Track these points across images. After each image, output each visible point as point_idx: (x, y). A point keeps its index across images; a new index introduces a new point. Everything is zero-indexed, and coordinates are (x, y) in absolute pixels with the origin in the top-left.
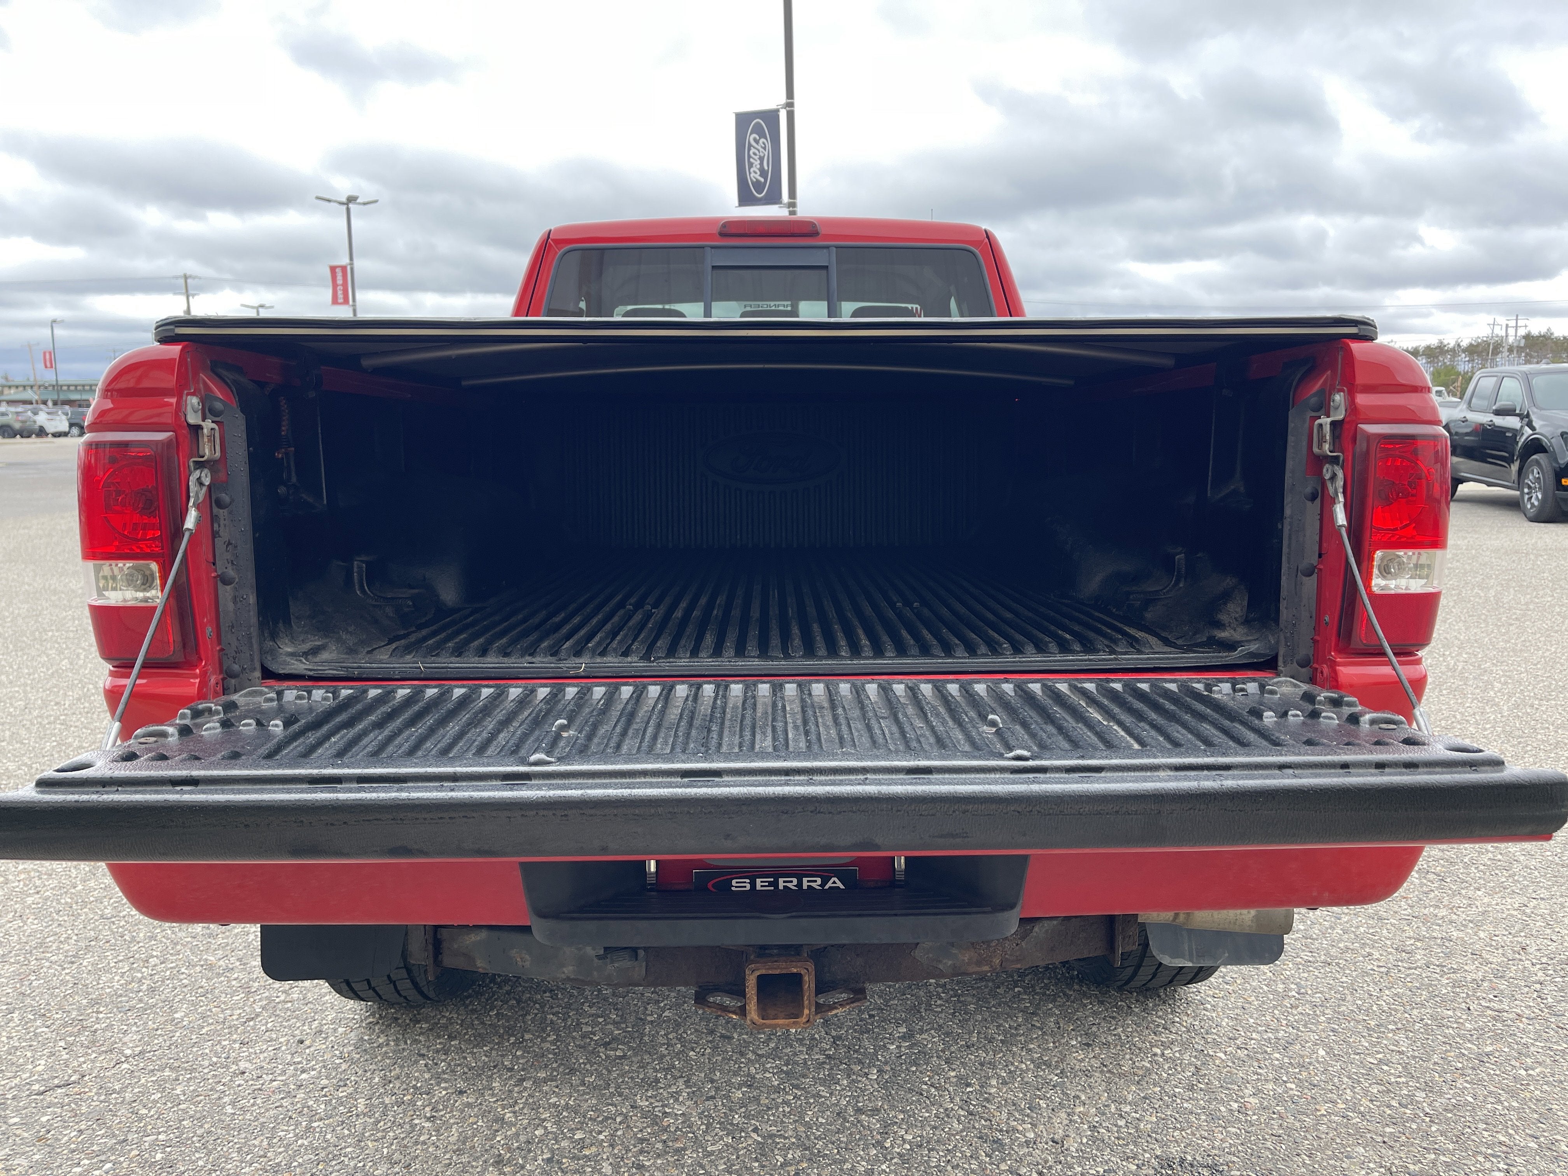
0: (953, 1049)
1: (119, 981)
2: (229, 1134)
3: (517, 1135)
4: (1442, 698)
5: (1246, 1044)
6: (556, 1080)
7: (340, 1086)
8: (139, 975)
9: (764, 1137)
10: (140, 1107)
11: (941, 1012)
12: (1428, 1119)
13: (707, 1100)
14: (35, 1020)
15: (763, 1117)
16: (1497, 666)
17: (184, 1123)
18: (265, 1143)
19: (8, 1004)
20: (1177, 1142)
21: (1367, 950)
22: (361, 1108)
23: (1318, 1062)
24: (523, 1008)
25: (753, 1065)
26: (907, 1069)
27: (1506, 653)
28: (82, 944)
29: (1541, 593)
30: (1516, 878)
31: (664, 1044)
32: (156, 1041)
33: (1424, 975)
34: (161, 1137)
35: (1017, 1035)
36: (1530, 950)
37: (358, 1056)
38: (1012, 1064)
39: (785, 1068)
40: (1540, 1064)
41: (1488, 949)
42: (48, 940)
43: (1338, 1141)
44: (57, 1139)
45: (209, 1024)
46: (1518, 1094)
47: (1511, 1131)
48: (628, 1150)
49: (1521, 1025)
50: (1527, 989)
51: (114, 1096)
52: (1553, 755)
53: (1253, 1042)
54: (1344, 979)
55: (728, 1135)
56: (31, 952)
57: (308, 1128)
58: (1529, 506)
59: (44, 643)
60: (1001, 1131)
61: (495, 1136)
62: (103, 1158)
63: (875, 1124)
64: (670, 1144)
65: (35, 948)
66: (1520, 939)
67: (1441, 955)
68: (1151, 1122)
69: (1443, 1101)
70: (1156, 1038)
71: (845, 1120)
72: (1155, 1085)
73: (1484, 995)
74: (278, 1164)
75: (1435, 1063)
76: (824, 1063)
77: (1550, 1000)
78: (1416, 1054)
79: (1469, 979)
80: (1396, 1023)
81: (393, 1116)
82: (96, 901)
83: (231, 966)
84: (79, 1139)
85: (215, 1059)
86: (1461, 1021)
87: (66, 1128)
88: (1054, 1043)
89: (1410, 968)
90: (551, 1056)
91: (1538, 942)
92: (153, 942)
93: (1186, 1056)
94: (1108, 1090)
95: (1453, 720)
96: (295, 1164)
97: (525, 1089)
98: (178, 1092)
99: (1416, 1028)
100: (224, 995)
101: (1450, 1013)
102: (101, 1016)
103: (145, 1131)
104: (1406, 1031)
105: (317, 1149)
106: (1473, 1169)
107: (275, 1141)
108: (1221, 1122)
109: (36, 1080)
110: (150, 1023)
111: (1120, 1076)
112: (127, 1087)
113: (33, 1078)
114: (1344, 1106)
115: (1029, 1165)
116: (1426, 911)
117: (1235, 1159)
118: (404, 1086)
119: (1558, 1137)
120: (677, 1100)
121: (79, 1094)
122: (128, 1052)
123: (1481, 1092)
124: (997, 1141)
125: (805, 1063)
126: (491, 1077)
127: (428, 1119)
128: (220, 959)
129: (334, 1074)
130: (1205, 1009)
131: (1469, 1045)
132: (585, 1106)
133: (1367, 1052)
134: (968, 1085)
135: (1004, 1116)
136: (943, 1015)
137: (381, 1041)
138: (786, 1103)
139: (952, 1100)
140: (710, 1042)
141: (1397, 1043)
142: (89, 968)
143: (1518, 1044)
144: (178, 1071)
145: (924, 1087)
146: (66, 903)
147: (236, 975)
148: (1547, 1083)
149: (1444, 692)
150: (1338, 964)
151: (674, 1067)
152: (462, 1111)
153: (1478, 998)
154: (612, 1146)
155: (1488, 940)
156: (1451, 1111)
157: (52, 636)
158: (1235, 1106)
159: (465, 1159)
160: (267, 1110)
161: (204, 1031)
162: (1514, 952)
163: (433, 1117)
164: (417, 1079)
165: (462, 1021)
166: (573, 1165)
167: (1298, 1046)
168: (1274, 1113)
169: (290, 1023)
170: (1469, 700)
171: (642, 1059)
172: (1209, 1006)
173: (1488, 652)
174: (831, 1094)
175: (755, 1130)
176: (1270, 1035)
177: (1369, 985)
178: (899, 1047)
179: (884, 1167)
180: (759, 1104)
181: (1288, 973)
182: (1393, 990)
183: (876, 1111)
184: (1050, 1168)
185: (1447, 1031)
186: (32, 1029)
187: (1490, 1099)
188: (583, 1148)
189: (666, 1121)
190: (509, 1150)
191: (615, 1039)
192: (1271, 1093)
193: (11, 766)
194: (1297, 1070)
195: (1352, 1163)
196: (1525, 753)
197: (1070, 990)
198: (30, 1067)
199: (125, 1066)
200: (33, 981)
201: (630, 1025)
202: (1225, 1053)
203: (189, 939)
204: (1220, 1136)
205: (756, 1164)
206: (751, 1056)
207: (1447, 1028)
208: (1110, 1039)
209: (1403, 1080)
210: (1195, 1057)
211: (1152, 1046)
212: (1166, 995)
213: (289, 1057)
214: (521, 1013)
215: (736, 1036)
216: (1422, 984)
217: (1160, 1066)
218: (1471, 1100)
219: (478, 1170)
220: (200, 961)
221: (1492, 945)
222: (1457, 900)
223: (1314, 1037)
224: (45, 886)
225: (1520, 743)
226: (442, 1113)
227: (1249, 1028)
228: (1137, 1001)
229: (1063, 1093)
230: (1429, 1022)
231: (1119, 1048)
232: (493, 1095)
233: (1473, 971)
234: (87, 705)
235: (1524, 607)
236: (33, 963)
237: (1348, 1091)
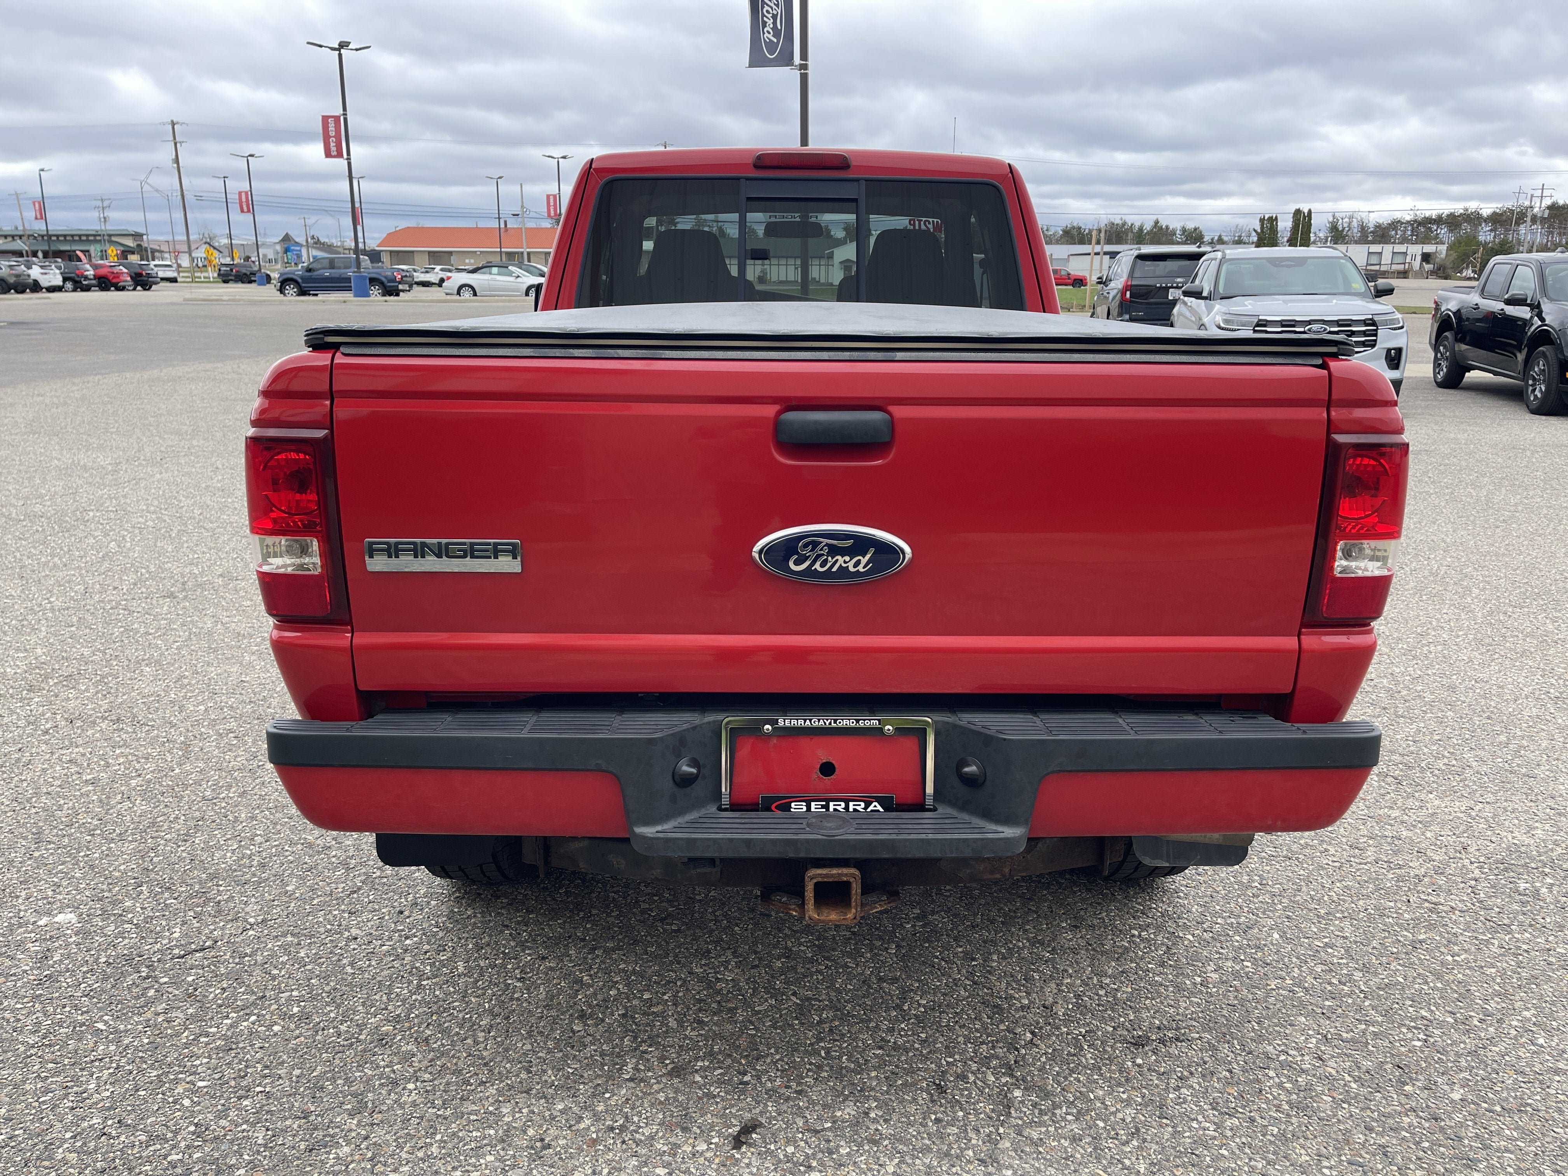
0: (960, 928)
1: (231, 858)
2: (353, 991)
3: (595, 994)
4: (1421, 604)
5: (1212, 928)
6: (622, 950)
7: (440, 951)
8: (249, 852)
9: (801, 1000)
10: (272, 968)
11: (950, 896)
12: (1362, 996)
13: (753, 967)
14: (162, 892)
15: (800, 984)
16: (1478, 571)
17: (313, 981)
18: (385, 998)
19: (135, 878)
20: (1147, 1008)
21: (1325, 846)
22: (461, 969)
23: (1273, 945)
24: (588, 887)
25: (790, 939)
26: (921, 945)
27: (1488, 558)
28: (192, 823)
29: (1531, 493)
30: (1466, 783)
31: (712, 920)
32: (275, 911)
33: (1372, 870)
34: (295, 993)
35: (1016, 917)
36: (1470, 849)
37: (452, 926)
38: (1011, 942)
39: (817, 943)
40: (1466, 951)
41: (1433, 847)
42: (159, 820)
43: (1284, 1011)
44: (205, 996)
45: (318, 896)
46: (1443, 976)
47: (1433, 1008)
48: (689, 1009)
49: (1454, 917)
50: (1462, 885)
51: (247, 958)
52: (1518, 664)
53: (1218, 926)
54: (1302, 872)
55: (771, 997)
56: (145, 831)
57: (419, 986)
58: (1532, 399)
59: (88, 524)
60: (1001, 997)
61: (577, 995)
62: (248, 1011)
63: (895, 991)
64: (724, 1004)
65: (149, 827)
66: (1462, 840)
67: (1390, 852)
68: (1127, 992)
69: (1377, 980)
70: (1135, 922)
71: (870, 987)
72: (1131, 962)
73: (1424, 889)
74: (399, 1016)
75: (1374, 948)
76: (850, 939)
77: (1482, 895)
78: (1358, 939)
79: (1412, 874)
80: (1343, 912)
81: (489, 977)
82: (195, 783)
83: (328, 845)
84: (224, 996)
85: (329, 927)
86: (1401, 911)
87: (210, 986)
88: (1047, 925)
89: (1361, 864)
90: (616, 929)
91: (1479, 843)
92: (255, 822)
93: (1160, 938)
94: (1091, 965)
95: (1429, 626)
96: (413, 1015)
97: (597, 956)
98: (302, 954)
99: (1361, 916)
100: (327, 871)
101: (1392, 904)
102: (221, 888)
103: (279, 988)
104: (1351, 919)
105: (429, 1003)
106: (1397, 1038)
107: (392, 996)
108: (1185, 993)
109: (175, 945)
110: (266, 895)
111: (1103, 953)
112: (256, 951)
113: (172, 944)
114: (1291, 982)
115: (1023, 1026)
116: (1381, 812)
117: (1195, 1023)
118: (495, 952)
119: (1472, 1014)
120: (726, 968)
121: (216, 957)
122: (252, 920)
123: (1412, 973)
124: (997, 1006)
125: (834, 939)
126: (567, 945)
127: (519, 980)
128: (317, 838)
129: (433, 941)
130: (1179, 897)
131: (1405, 933)
132: (650, 971)
133: (1315, 936)
134: (974, 959)
135: (1004, 985)
136: (951, 899)
137: (469, 913)
138: (820, 972)
139: (959, 972)
140: (752, 919)
141: (1342, 930)
142: (202, 845)
143: (1448, 933)
144: (298, 937)
145: (936, 960)
146: (168, 785)
147: (334, 853)
148: (1470, 968)
149: (1424, 597)
150: (1297, 859)
151: (722, 940)
152: (547, 974)
153: (1418, 892)
154: (675, 1004)
155: (1433, 840)
156: (1383, 989)
157: (94, 516)
158: (1198, 979)
159: (554, 1013)
160: (382, 970)
161: (315, 902)
162: (1456, 851)
163: (523, 978)
164: (505, 947)
165: (536, 897)
166: (645, 1020)
167: (1256, 931)
168: (1231, 986)
169: (389, 896)
170: (1447, 606)
171: (695, 933)
172: (1182, 895)
173: (1471, 556)
174: (857, 965)
175: (794, 994)
176: (1233, 920)
177: (1322, 878)
178: (914, 926)
179: (903, 1026)
180: (796, 973)
181: (1253, 866)
182: (1343, 883)
183: (895, 980)
184: (1041, 1028)
185: (1387, 920)
186: (162, 901)
187: (1419, 981)
188: (651, 1006)
189: (719, 985)
190: (590, 1006)
191: (669, 915)
192: (1230, 970)
193: (86, 652)
194: (1254, 951)
195: (1294, 1030)
196: (1492, 661)
197: (1062, 878)
198: (167, 934)
199: (251, 932)
200: (153, 857)
201: (681, 903)
202: (1193, 935)
203: (286, 820)
204: (1184, 1005)
205: (797, 1022)
206: (787, 931)
207: (1388, 917)
208: (1095, 922)
209: (1344, 961)
210: (1167, 939)
211: (1131, 929)
212: (1146, 885)
213: (393, 925)
214: (586, 891)
215: (773, 914)
216: (1370, 878)
217: (1137, 946)
218: (1402, 980)
219: (566, 1022)
220: (300, 839)
221: (1436, 844)
222: (1410, 803)
223: (1270, 922)
224: (144, 769)
225: (1488, 651)
226: (530, 975)
227: (1215, 914)
228: (1120, 889)
229: (1054, 967)
230: (1373, 912)
231: (1102, 929)
232: (571, 961)
233: (1417, 867)
234: (144, 590)
235: (1512, 509)
236: (149, 841)
237: (1296, 970)
